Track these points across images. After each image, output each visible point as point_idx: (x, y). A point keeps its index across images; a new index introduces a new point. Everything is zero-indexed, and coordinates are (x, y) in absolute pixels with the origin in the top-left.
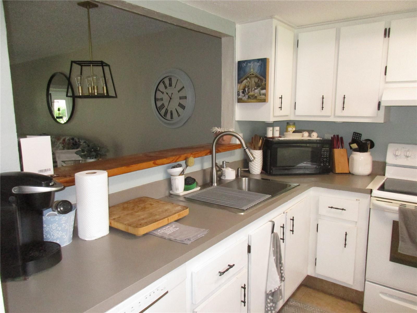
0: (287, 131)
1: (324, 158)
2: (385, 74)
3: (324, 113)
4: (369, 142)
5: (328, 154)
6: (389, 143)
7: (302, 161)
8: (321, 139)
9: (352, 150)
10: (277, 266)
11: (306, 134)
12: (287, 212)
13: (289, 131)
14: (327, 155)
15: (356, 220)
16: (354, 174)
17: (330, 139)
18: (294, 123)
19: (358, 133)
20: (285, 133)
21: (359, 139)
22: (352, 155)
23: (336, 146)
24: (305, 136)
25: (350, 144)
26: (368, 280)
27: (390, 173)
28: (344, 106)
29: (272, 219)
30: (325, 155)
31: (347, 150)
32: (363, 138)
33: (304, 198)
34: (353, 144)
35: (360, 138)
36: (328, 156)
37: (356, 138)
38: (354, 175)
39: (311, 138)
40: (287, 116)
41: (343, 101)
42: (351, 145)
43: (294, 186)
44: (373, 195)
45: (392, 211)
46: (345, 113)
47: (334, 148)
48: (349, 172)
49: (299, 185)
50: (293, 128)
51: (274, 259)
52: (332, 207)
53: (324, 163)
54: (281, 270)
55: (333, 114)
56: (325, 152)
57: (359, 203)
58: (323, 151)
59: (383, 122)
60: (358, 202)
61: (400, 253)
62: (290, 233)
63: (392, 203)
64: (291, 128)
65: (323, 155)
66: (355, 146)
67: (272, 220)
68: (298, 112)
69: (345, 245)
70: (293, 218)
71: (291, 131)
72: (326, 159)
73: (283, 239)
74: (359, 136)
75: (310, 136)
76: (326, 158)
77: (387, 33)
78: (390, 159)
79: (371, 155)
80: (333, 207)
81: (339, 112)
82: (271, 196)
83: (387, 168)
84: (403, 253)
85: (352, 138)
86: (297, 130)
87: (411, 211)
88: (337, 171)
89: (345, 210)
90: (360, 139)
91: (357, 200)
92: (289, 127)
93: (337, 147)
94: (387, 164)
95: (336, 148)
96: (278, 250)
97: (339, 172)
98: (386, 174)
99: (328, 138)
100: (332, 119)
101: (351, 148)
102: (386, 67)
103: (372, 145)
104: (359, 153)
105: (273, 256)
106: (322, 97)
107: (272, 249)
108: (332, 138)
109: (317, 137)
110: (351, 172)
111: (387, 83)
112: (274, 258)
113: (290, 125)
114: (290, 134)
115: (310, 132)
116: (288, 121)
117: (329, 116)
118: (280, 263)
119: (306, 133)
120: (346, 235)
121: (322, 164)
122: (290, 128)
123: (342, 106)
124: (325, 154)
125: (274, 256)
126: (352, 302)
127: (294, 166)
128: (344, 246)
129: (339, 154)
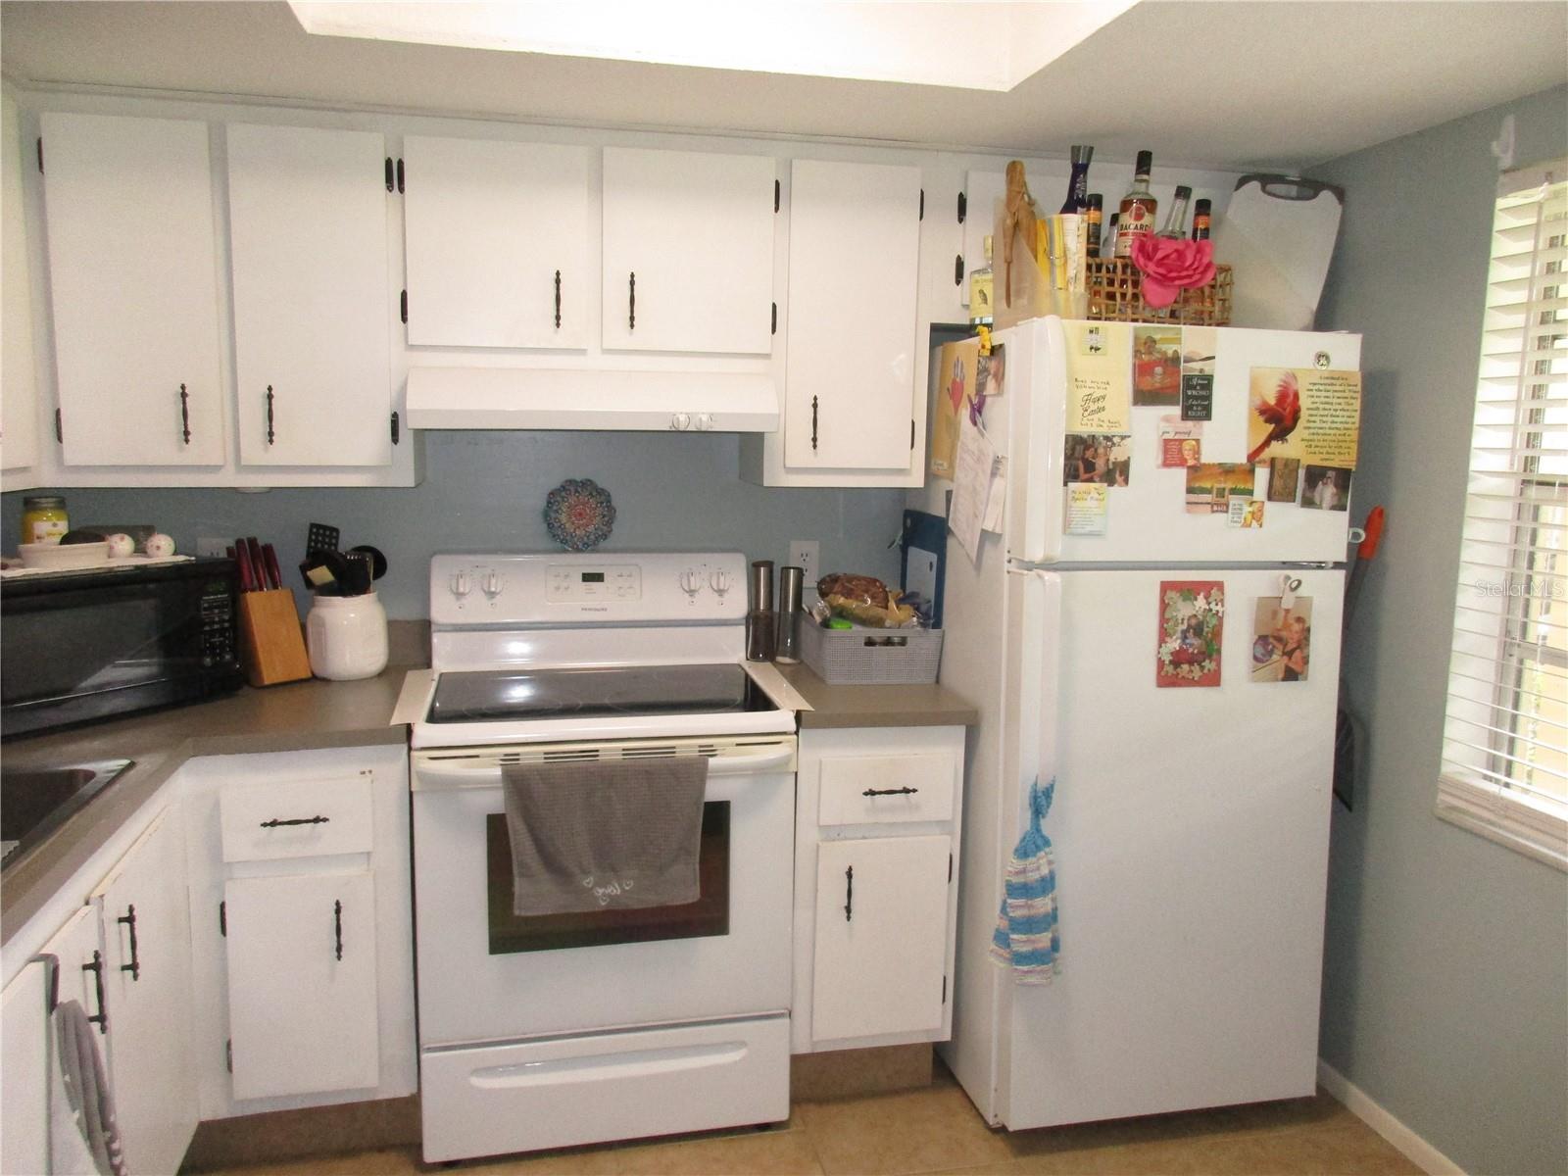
0: (27, 535)
1: (212, 633)
2: (404, 319)
3: (192, 454)
4: (369, 558)
5: (226, 617)
6: (431, 556)
7: (105, 659)
8: (193, 558)
9: (313, 592)
10: (93, 1148)
11: (123, 543)
12: (102, 896)
13: (38, 538)
14: (222, 621)
15: (369, 848)
16: (333, 679)
17: (223, 554)
18: (62, 499)
19: (325, 528)
20: (22, 547)
21: (333, 548)
22: (315, 611)
23: (252, 581)
24: (119, 553)
25: (304, 568)
26: (426, 1046)
27: (449, 655)
28: (271, 427)
29: (40, 949)
30: (217, 623)
31: (292, 591)
32: (346, 543)
33: (159, 814)
34: (314, 571)
35: (336, 545)
36: (226, 625)
37: (323, 546)
38: (334, 681)
39: (149, 557)
40: (24, 469)
41: (267, 407)
42: (309, 573)
43: (113, 774)
44: (416, 742)
45: (482, 785)
46: (278, 454)
47: (245, 591)
48: (310, 675)
49: (132, 765)
50: (59, 523)
51: (78, 1123)
52: (274, 824)
53: (213, 655)
54: (112, 1154)
55: (231, 458)
56: (216, 611)
57: (372, 782)
58: (206, 605)
59: (413, 485)
60: (368, 778)
61: (518, 917)
62: (123, 978)
63: (477, 756)
64: (46, 523)
65: (206, 624)
66: (322, 574)
67: (43, 952)
68: (77, 450)
69: (339, 949)
70: (131, 909)
71: (49, 534)
72: (222, 639)
73: (101, 1018)
74: (331, 537)
75: (140, 549)
76: (222, 632)
77: (395, 175)
78: (443, 608)
79: (381, 599)
80: (280, 820)
81: (254, 450)
82: (16, 843)
83: (437, 640)
84: (529, 914)
85: (309, 547)
86: (75, 528)
87: (538, 771)
88: (270, 675)
89: (325, 820)
90: (336, 548)
91: (363, 773)
92: (38, 520)
93: (255, 582)
94: (433, 628)
95: (253, 590)
96: (91, 1075)
97: (276, 681)
98: (436, 662)
99: (212, 554)
100: (228, 479)
101: (309, 583)
102: (404, 295)
103: (381, 565)
104: (340, 598)
105: (68, 1108)
106: (181, 391)
107: (59, 1080)
108: (229, 551)
109: (175, 553)
110: (319, 673)
111: (411, 347)
112: (77, 1115)
113: (42, 509)
114: (42, 551)
115: (141, 534)
116: (32, 494)
117: (216, 468)
118: (106, 1126)
119: (122, 539)
120: (338, 911)
121: (208, 661)
122: (40, 523)
123: (263, 428)
124: (217, 619)
125: (74, 1110)
126: (381, 1150)
127: (68, 691)
128: (336, 954)
129: (264, 609)
